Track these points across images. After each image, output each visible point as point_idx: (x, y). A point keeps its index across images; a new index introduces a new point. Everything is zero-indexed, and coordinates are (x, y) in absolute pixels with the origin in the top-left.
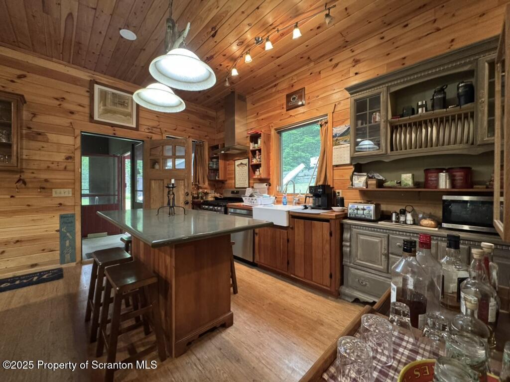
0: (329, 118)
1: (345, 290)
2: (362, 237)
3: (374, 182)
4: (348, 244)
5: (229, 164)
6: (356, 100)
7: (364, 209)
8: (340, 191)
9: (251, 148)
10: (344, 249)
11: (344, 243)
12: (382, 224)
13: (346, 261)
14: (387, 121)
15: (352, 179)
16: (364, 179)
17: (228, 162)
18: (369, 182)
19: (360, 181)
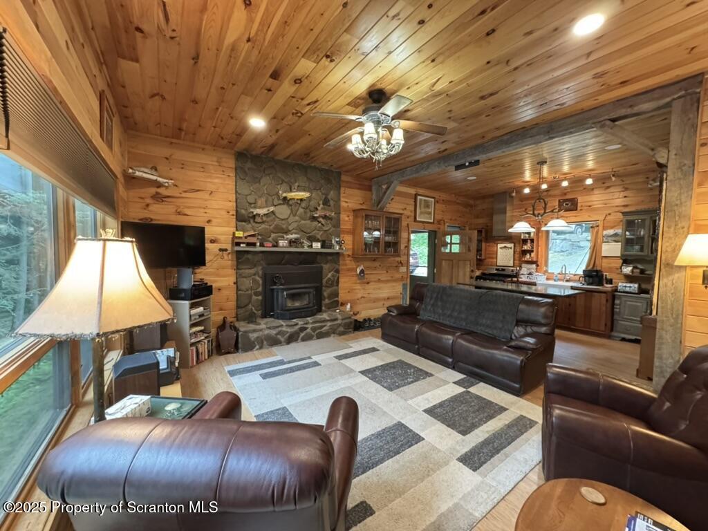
0: (600, 223)
1: (614, 334)
2: (629, 303)
3: (638, 271)
4: (618, 307)
5: (489, 246)
6: (627, 220)
7: (630, 287)
8: (607, 274)
9: (522, 237)
10: (615, 310)
11: (615, 306)
12: (642, 295)
13: (616, 317)
14: (649, 236)
15: (621, 268)
16: (630, 268)
17: (488, 244)
18: (635, 271)
19: (627, 270)
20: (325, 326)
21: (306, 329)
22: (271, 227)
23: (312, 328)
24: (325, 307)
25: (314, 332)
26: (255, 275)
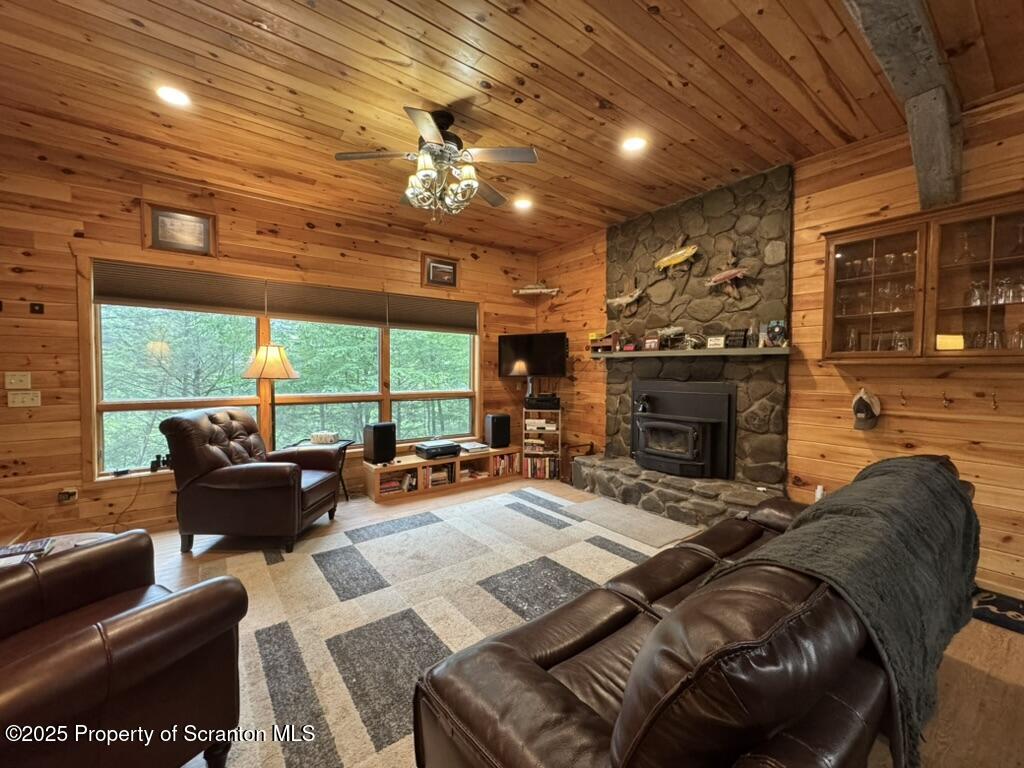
20: (686, 500)
21: (649, 490)
22: (645, 321)
23: (658, 493)
24: (744, 473)
25: (664, 502)
26: (624, 392)
